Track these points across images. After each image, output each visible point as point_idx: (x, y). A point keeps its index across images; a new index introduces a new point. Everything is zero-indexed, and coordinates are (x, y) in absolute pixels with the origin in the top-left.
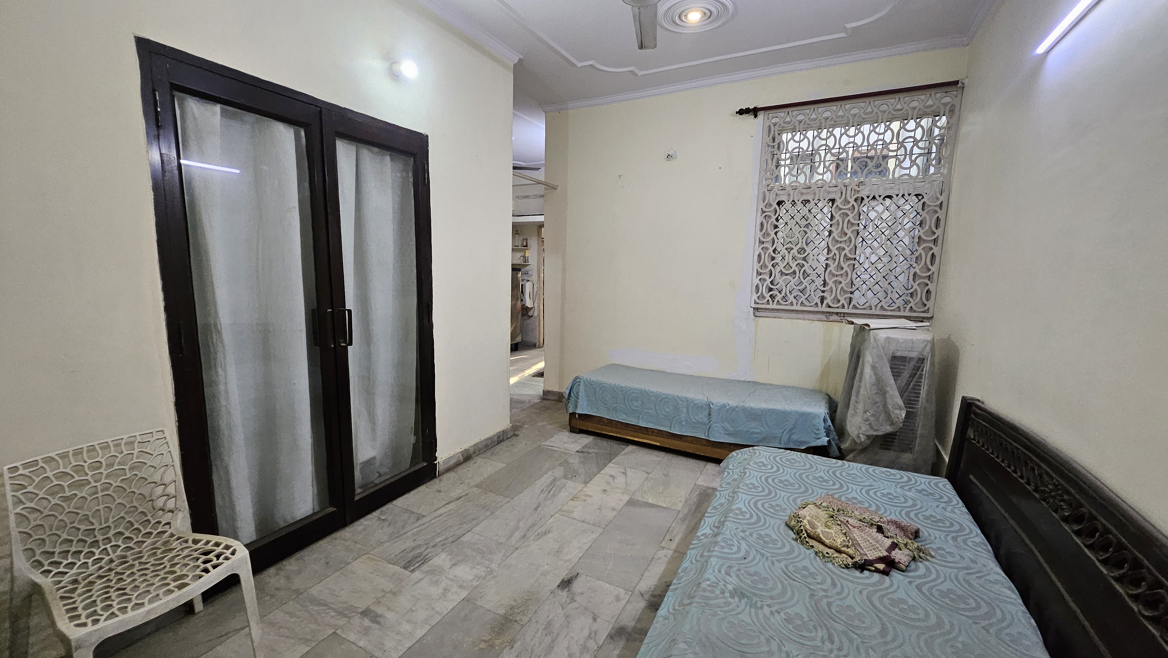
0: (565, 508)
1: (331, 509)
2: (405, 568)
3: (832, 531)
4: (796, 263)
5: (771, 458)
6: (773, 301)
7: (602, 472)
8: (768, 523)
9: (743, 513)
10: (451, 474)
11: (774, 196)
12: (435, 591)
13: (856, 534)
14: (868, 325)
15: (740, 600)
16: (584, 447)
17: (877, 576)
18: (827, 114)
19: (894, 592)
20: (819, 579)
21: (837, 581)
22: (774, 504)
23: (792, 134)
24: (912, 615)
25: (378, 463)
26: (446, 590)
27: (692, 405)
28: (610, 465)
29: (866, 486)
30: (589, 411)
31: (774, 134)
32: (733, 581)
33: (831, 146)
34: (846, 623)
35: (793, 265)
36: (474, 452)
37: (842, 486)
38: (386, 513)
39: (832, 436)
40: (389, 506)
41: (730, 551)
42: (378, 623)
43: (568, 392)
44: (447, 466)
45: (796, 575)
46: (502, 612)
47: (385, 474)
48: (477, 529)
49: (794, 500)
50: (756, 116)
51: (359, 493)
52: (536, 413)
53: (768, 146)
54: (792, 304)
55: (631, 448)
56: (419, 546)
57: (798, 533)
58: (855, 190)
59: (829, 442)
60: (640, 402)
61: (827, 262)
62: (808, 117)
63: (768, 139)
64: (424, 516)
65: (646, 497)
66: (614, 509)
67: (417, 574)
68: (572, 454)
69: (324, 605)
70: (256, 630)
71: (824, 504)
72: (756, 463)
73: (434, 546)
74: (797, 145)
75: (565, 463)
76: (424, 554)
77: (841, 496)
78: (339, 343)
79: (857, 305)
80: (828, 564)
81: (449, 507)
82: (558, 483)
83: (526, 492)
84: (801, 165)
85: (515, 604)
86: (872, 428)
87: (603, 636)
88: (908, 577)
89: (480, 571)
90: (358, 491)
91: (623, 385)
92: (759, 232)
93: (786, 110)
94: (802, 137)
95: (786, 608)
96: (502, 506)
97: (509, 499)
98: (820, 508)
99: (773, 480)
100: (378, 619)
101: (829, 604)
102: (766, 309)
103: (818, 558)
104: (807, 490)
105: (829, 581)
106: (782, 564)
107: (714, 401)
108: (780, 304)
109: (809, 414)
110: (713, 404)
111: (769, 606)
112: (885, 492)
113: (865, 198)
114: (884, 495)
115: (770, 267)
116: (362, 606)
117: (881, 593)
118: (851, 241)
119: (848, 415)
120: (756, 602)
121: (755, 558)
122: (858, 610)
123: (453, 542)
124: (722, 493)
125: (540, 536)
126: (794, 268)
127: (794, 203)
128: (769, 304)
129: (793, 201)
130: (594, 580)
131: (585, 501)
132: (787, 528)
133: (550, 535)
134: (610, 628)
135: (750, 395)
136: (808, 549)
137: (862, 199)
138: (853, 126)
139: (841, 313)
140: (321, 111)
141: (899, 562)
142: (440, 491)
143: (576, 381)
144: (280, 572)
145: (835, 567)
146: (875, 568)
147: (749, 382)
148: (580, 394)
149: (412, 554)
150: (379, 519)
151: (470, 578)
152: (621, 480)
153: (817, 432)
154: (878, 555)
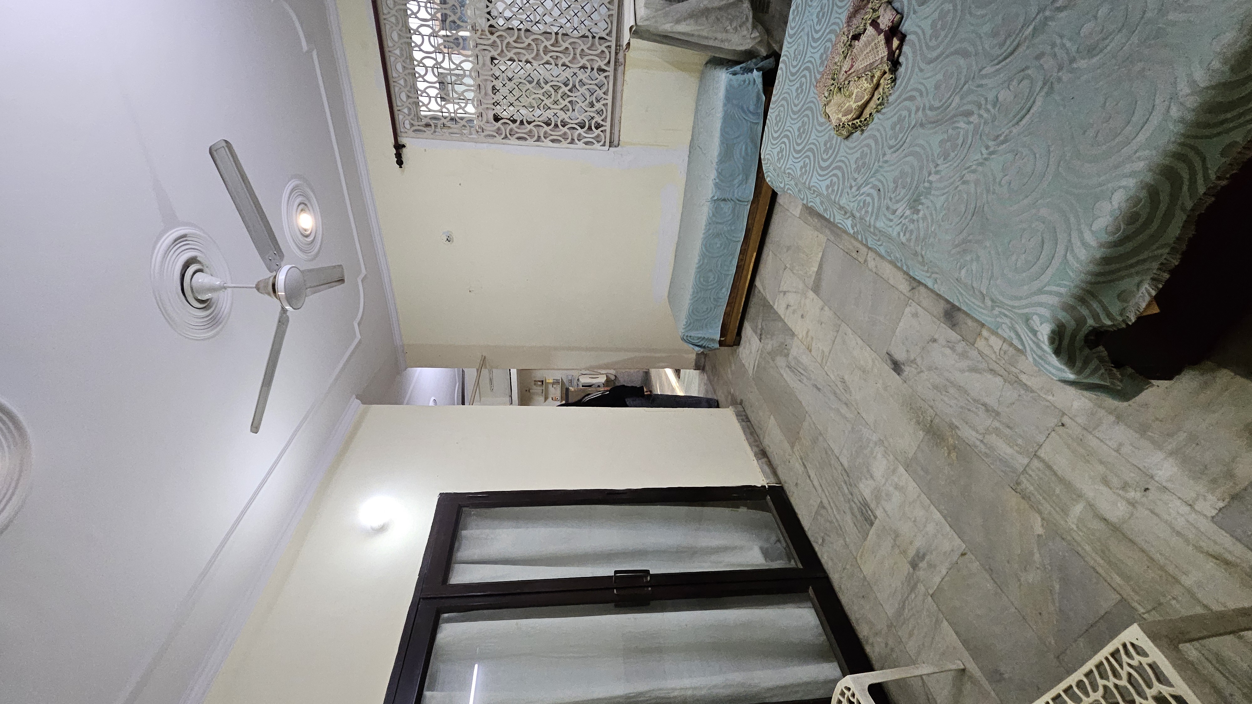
0: (819, 360)
1: (811, 591)
2: (872, 524)
3: (855, 91)
4: (561, 100)
5: (774, 142)
6: (602, 126)
7: (783, 317)
8: (843, 158)
9: (832, 184)
10: (780, 472)
11: (488, 125)
12: (897, 497)
13: (860, 65)
14: (631, 28)
15: (922, 204)
16: (756, 333)
17: (905, 48)
18: (399, 67)
19: (923, 32)
20: (905, 113)
21: (908, 95)
22: (823, 148)
23: (422, 106)
24: (949, 18)
25: (766, 545)
26: (896, 487)
27: (714, 219)
28: (775, 307)
29: (808, 40)
30: (717, 327)
31: (422, 126)
32: (901, 208)
33: (434, 62)
34: (952, 93)
35: (563, 103)
36: (758, 446)
37: (807, 69)
38: (817, 538)
39: (752, 66)
40: (809, 534)
41: (871, 204)
42: (924, 555)
43: (697, 349)
44: (771, 476)
45: (899, 138)
46: (921, 434)
47: (777, 536)
48: (836, 451)
49: (821, 125)
50: (404, 146)
51: (794, 564)
52: (718, 379)
53: (435, 132)
54: (605, 105)
55: (758, 283)
56: (851, 508)
57: (855, 127)
58: (482, 35)
59: (758, 69)
60: (710, 274)
61: (560, 65)
62: (403, 89)
63: (428, 132)
64: (821, 502)
65: (811, 273)
66: (822, 309)
67: (879, 513)
68: (763, 347)
69: (904, 602)
70: (924, 670)
71: (826, 95)
72: (779, 160)
73: (852, 495)
74: (433, 100)
75: (773, 354)
76: (859, 504)
77: (819, 72)
78: (647, 582)
79: (607, 31)
80: (890, 101)
81: (812, 475)
82: (793, 364)
83: (800, 398)
84: (455, 95)
85: (914, 420)
86: (744, 23)
87: (953, 335)
88: (908, 13)
89: (879, 452)
90: (793, 564)
91: (691, 290)
92: (527, 142)
93: (396, 113)
94: (424, 94)
95: (933, 155)
96: (814, 424)
97: (807, 415)
98: (830, 101)
99: (798, 145)
100: (920, 555)
101: (931, 108)
102: (611, 133)
103: (883, 111)
104: (810, 109)
105: (907, 103)
106: (889, 152)
107: (711, 196)
108: (606, 117)
109: (727, 91)
110: (714, 197)
111: (930, 174)
112: (815, 20)
113: (490, 23)
114: (819, 22)
115: (565, 129)
116: (906, 568)
117: (924, 48)
118: (537, 39)
119: (730, 48)
120: (925, 188)
121: (880, 181)
122: (940, 76)
123: (848, 476)
124: (809, 200)
125: (847, 389)
126: (566, 102)
127: (496, 104)
128: (605, 130)
129: (494, 104)
130: (894, 338)
131: (812, 338)
132: (850, 139)
133: (846, 377)
134: (944, 326)
135: (705, 154)
136: (873, 120)
137: (491, 26)
138: (411, 38)
139: (616, 49)
140: (423, 599)
141: (892, 22)
142: (797, 484)
143: (686, 340)
144: (870, 641)
145: (894, 93)
146: (897, 49)
147: (690, 152)
148: (700, 336)
149: (859, 516)
150: (822, 545)
151: (885, 462)
152: (792, 298)
153: (747, 82)
154: (884, 46)
